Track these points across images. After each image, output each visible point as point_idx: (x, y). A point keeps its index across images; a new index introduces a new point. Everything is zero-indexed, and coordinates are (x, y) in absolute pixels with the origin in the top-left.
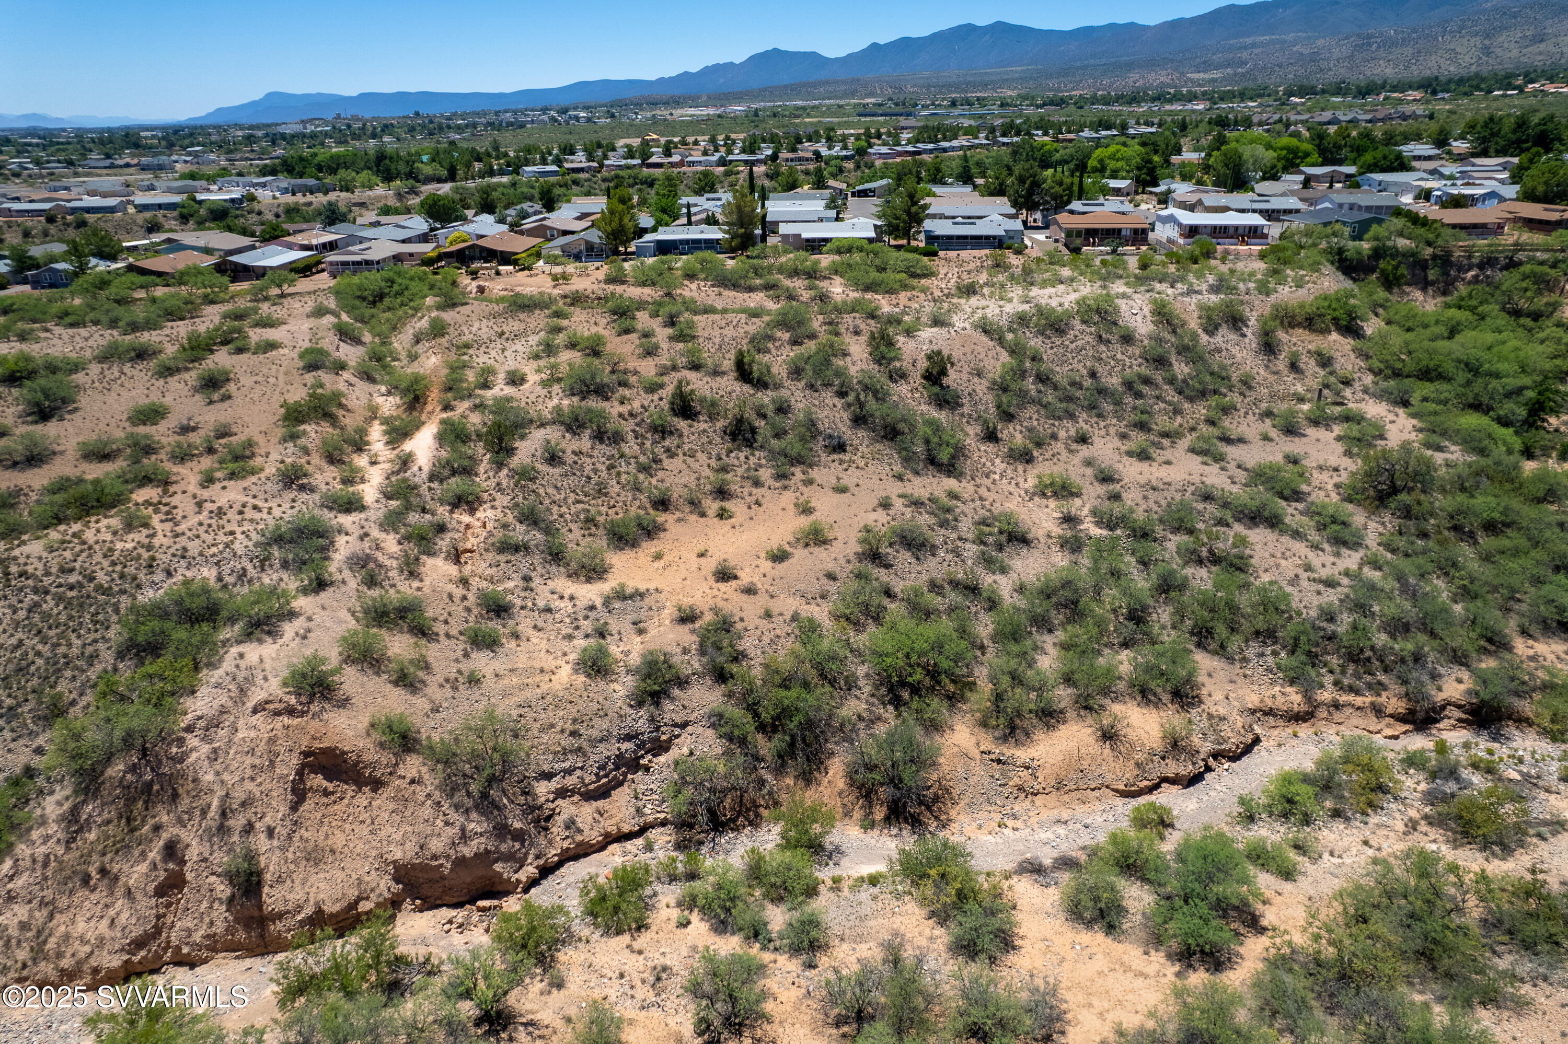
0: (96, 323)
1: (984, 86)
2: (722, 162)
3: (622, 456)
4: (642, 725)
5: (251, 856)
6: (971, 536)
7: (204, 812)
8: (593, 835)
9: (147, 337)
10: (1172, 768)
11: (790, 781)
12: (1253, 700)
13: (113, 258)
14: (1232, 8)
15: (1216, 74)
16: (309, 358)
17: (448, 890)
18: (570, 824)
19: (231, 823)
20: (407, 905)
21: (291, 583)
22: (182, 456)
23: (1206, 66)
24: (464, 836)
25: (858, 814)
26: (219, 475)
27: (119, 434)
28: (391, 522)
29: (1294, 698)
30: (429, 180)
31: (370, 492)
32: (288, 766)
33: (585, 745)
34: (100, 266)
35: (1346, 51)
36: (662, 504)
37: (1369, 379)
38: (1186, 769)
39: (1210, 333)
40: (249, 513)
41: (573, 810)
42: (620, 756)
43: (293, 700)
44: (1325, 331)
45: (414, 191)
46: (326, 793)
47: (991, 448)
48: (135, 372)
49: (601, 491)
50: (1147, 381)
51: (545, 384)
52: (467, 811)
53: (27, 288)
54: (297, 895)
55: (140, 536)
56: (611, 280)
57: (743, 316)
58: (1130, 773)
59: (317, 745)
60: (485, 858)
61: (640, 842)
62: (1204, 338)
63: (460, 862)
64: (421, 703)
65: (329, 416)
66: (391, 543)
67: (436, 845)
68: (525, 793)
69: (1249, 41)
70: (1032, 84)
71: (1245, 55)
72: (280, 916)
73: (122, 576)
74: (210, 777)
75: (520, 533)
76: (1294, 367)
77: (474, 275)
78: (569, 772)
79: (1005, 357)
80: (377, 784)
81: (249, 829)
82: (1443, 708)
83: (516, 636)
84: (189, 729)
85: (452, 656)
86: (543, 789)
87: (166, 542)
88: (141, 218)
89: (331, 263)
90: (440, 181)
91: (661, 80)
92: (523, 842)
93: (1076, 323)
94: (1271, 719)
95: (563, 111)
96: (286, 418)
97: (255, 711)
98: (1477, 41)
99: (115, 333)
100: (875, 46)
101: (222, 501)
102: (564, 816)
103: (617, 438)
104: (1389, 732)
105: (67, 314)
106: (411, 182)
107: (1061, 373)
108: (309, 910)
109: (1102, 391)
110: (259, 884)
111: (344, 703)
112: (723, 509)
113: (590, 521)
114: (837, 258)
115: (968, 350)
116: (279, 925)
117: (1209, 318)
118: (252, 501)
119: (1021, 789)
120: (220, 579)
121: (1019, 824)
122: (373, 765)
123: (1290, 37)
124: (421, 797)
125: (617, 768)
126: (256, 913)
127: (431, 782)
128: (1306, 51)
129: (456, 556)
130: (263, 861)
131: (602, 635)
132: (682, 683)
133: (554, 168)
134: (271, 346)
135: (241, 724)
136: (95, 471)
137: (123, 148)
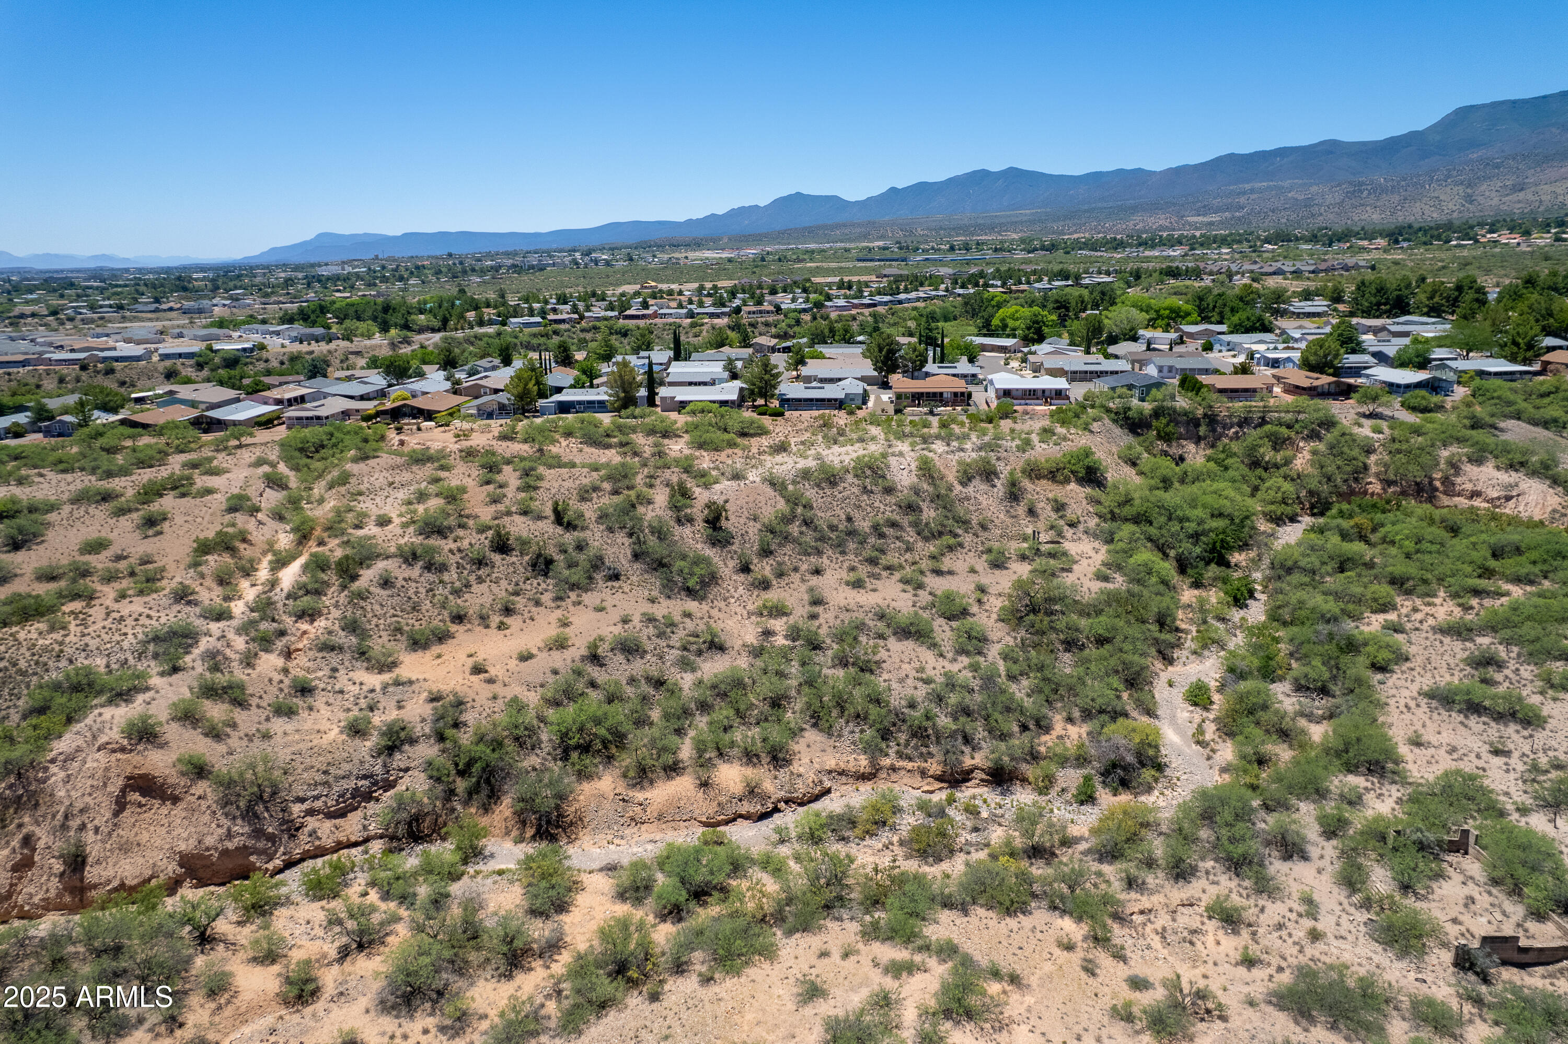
0: (82, 469)
1: (992, 228)
2: (691, 315)
3: (441, 582)
4: (378, 769)
5: (80, 846)
6: (678, 645)
7: (54, 816)
8: (328, 842)
9: (116, 484)
10: (746, 807)
11: (473, 810)
12: (831, 763)
13: (114, 410)
14: (1231, 156)
15: (1215, 218)
16: (233, 502)
17: (215, 873)
18: (313, 833)
19: (71, 823)
20: (187, 884)
21: (154, 667)
22: (110, 578)
23: (1206, 210)
24: (229, 835)
25: (515, 833)
26: (130, 592)
27: (65, 561)
28: (243, 630)
29: (863, 762)
30: (421, 331)
31: (238, 608)
32: (115, 787)
33: (331, 779)
34: (101, 418)
35: (1338, 198)
36: (459, 618)
37: (1093, 522)
38: (757, 808)
39: (964, 484)
40: (143, 620)
41: (317, 824)
42: (356, 789)
43: (125, 742)
44: (1067, 481)
45: (407, 341)
46: (140, 805)
47: (741, 577)
48: (97, 512)
49: (415, 608)
50: (893, 524)
51: (405, 526)
52: (234, 818)
53: (40, 435)
54: (110, 872)
55: (57, 636)
56: (504, 437)
57: (586, 470)
58: (712, 809)
59: (137, 772)
60: (244, 850)
61: (360, 849)
62: (958, 488)
63: (225, 853)
64: (222, 748)
65: (230, 549)
66: (240, 643)
67: (210, 841)
68: (283, 811)
69: (1247, 186)
70: (1037, 227)
71: (1242, 200)
72: (95, 886)
73: (37, 663)
74: (62, 793)
75: (342, 638)
76: (1031, 512)
77: (399, 430)
78: (317, 798)
79: (782, 505)
80: (175, 800)
81: (82, 827)
82: (972, 771)
83: (311, 709)
84: (53, 761)
85: (256, 719)
86: (297, 809)
87: (74, 639)
88: (162, 366)
89: (290, 418)
90: (433, 330)
91: (689, 222)
92: (274, 843)
93: (850, 478)
94: (844, 779)
95: (588, 253)
96: (196, 550)
97: (99, 750)
98: (1461, 189)
99: (93, 478)
100: (893, 190)
101: (125, 612)
102: (309, 828)
103: (443, 568)
104: (926, 788)
105: (61, 462)
106: (405, 332)
107: (822, 517)
108: (115, 883)
109: (851, 533)
110: (84, 863)
111: (163, 746)
112: (502, 623)
113: (399, 630)
114: (689, 419)
115: (751, 499)
116: (93, 893)
117: (965, 472)
118: (147, 611)
119: (632, 819)
120: (108, 666)
121: (623, 842)
122: (174, 786)
123: (1286, 184)
124: (203, 808)
125: (353, 797)
126: (78, 884)
127: (212, 797)
128: (1301, 197)
129: (288, 654)
130: (88, 849)
131: (371, 709)
132: (413, 741)
133: (538, 319)
134: (209, 491)
135: (89, 759)
136: (42, 589)
137: (172, 291)
